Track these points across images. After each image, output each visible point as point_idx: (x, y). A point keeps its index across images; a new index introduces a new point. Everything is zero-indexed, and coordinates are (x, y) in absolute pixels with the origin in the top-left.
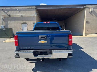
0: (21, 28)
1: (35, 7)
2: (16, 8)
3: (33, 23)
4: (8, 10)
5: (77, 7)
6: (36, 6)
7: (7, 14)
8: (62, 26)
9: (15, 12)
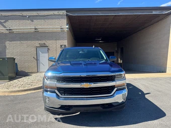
0: (36, 57)
1: (65, 12)
2: (25, 13)
3: (61, 46)
4: (7, 18)
5: (154, 13)
6: (68, 10)
7: (5, 27)
8: (114, 52)
9: (22, 22)
